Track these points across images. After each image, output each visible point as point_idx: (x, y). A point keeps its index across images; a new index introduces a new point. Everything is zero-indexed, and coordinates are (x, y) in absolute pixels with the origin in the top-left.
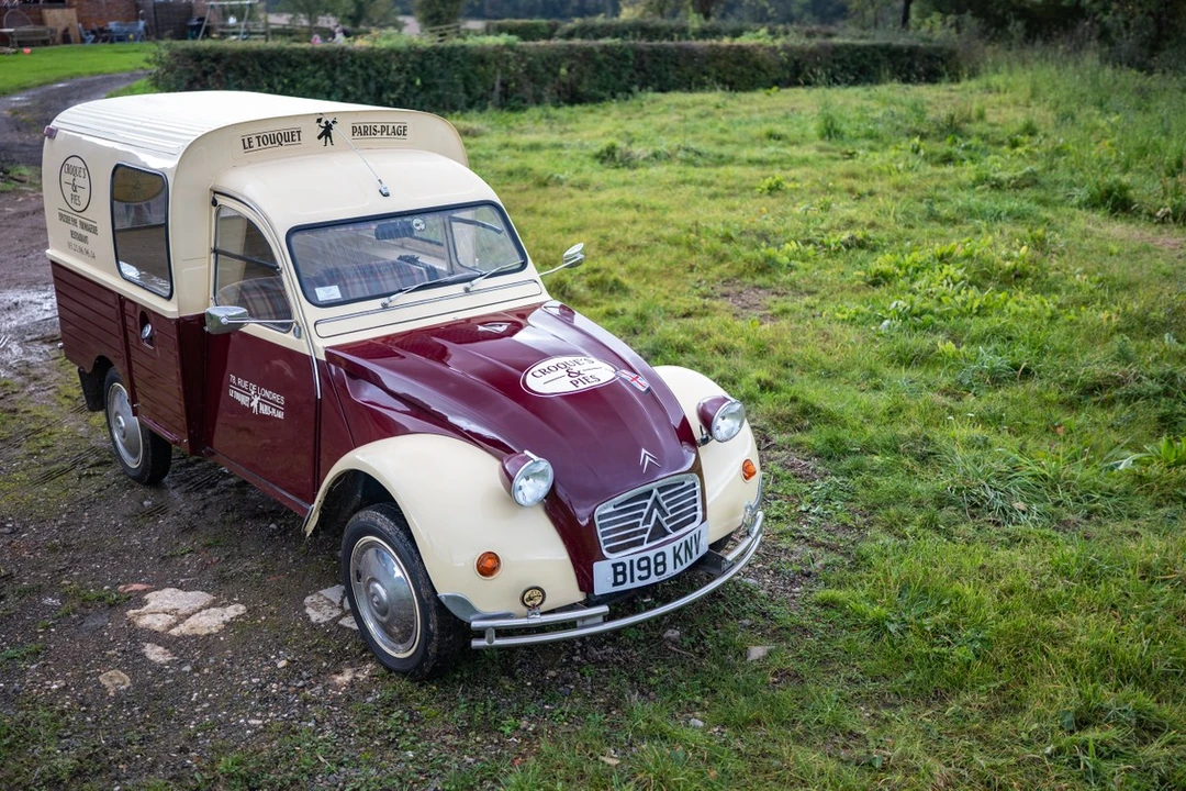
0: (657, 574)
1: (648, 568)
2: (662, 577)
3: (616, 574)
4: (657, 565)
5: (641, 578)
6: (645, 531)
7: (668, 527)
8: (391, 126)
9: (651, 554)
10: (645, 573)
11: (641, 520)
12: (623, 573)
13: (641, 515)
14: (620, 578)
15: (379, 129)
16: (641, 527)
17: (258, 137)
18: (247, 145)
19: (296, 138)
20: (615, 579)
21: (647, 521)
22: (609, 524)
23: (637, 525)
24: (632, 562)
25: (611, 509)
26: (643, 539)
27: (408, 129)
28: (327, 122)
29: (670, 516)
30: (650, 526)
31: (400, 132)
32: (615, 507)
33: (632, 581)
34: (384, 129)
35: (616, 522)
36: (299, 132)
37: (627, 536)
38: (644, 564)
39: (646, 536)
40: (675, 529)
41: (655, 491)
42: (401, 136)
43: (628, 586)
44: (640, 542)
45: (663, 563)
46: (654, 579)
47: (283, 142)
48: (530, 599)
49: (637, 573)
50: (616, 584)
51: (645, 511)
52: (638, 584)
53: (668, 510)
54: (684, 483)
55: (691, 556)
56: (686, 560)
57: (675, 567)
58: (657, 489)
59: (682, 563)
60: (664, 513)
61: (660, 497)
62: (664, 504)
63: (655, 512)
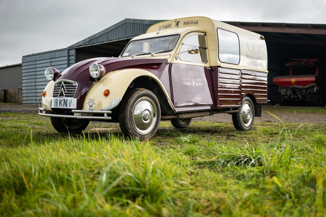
2: (56, 107)
6: (58, 93)
7: (64, 95)
8: (194, 21)
11: (59, 90)
13: (59, 89)
17: (162, 27)
19: (170, 26)
23: (58, 91)
26: (58, 96)
28: (177, 22)
29: (66, 92)
30: (60, 92)
32: (57, 85)
34: (192, 22)
39: (59, 95)
40: (66, 96)
41: (63, 83)
42: (197, 24)
44: (57, 96)
47: (167, 28)
53: (66, 90)
54: (73, 84)
55: (66, 106)
56: (64, 106)
57: (60, 106)
58: (64, 82)
59: (62, 106)
60: (65, 91)
61: (64, 85)
62: (65, 87)
63: (62, 89)
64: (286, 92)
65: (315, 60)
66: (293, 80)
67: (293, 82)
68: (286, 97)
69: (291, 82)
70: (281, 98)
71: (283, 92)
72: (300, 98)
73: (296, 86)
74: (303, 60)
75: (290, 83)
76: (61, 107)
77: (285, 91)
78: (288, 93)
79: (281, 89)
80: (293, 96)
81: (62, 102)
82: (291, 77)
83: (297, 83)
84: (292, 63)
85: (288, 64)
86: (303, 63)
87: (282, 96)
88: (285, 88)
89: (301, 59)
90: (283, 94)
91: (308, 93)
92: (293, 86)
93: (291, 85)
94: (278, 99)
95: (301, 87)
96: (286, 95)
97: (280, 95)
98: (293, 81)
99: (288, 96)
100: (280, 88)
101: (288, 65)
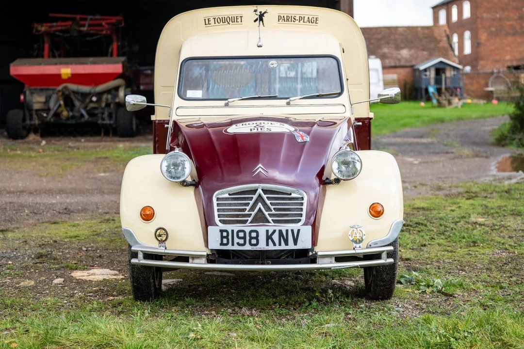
0: (251, 244)
1: (244, 238)
2: (255, 248)
3: (222, 237)
4: (251, 238)
5: (238, 244)
6: (249, 215)
7: (270, 219)
8: (308, 16)
9: (247, 230)
10: (242, 241)
11: (248, 208)
12: (227, 237)
13: (248, 204)
14: (225, 241)
15: (297, 18)
16: (247, 212)
17: (214, 19)
18: (207, 22)
19: (239, 20)
20: (222, 240)
21: (252, 209)
22: (225, 205)
23: (244, 210)
24: (233, 231)
25: (227, 196)
26: (248, 220)
27: (319, 19)
28: (261, 12)
29: (274, 212)
30: (253, 213)
31: (314, 21)
32: (229, 195)
33: (233, 244)
34: (301, 19)
35: (230, 205)
36: (241, 17)
37: (237, 216)
38: (241, 235)
39: (250, 219)
40: (274, 221)
41: (260, 191)
42: (314, 24)
43: (229, 247)
44: (245, 222)
45: (257, 238)
46: (247, 247)
47: (231, 22)
48: (160, 236)
49: (236, 240)
50: (222, 244)
51: (251, 202)
52: (236, 247)
53: (272, 207)
54: (291, 194)
55: (287, 244)
56: (280, 244)
57: (267, 245)
58: (262, 190)
59: (275, 244)
60: (268, 209)
61: (265, 196)
62: (268, 202)
63: (260, 205)
64: (47, 102)
65: (114, 20)
66: (66, 71)
67: (64, 77)
68: (45, 115)
69: (59, 76)
70: (31, 119)
71: (37, 100)
72: (82, 116)
73: (73, 87)
74: (85, 19)
75: (56, 79)
76: (271, 247)
77: (42, 99)
78: (52, 104)
79: (32, 93)
80: (65, 113)
81: (276, 237)
82: (61, 64)
83: (76, 78)
84: (55, 24)
85: (42, 26)
86: (84, 26)
87: (34, 113)
88: (42, 90)
89: (78, 17)
90: (36, 106)
91: (103, 105)
92: (65, 87)
93: (58, 85)
94: (24, 120)
95: (86, 89)
96: (48, 110)
97: (30, 110)
98: (64, 74)
99: (52, 113)
100: (28, 93)
101: (43, 28)
